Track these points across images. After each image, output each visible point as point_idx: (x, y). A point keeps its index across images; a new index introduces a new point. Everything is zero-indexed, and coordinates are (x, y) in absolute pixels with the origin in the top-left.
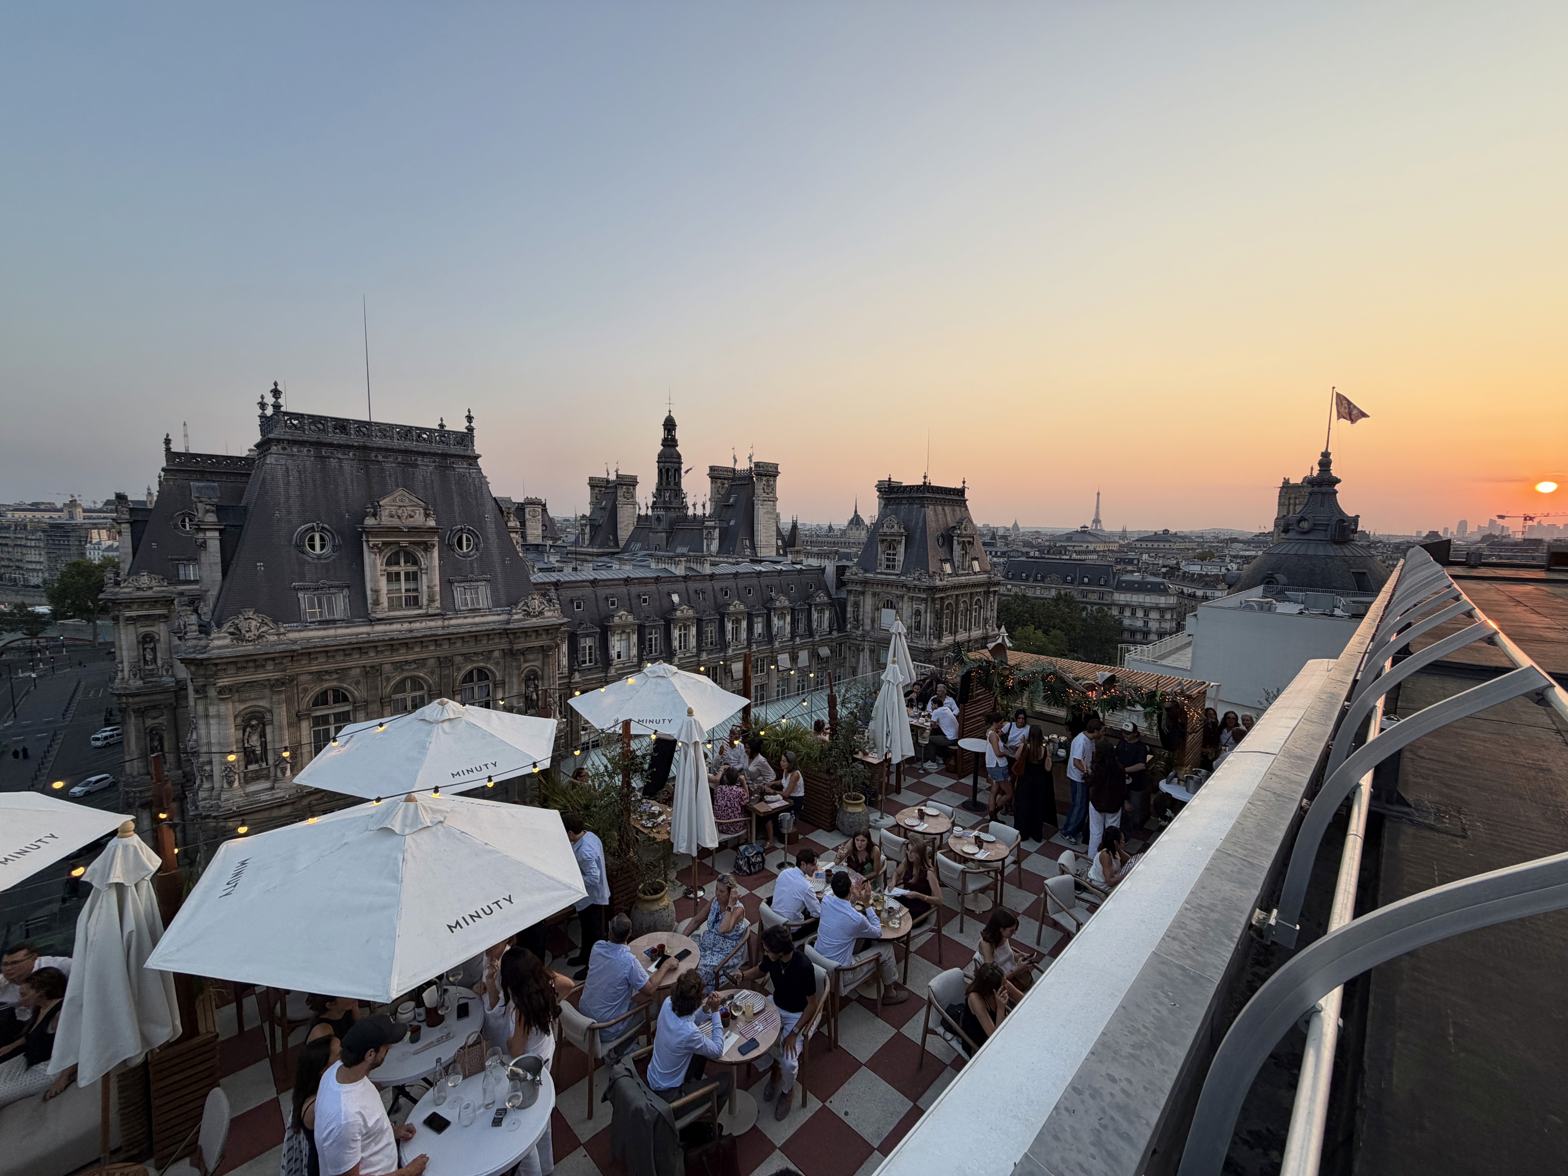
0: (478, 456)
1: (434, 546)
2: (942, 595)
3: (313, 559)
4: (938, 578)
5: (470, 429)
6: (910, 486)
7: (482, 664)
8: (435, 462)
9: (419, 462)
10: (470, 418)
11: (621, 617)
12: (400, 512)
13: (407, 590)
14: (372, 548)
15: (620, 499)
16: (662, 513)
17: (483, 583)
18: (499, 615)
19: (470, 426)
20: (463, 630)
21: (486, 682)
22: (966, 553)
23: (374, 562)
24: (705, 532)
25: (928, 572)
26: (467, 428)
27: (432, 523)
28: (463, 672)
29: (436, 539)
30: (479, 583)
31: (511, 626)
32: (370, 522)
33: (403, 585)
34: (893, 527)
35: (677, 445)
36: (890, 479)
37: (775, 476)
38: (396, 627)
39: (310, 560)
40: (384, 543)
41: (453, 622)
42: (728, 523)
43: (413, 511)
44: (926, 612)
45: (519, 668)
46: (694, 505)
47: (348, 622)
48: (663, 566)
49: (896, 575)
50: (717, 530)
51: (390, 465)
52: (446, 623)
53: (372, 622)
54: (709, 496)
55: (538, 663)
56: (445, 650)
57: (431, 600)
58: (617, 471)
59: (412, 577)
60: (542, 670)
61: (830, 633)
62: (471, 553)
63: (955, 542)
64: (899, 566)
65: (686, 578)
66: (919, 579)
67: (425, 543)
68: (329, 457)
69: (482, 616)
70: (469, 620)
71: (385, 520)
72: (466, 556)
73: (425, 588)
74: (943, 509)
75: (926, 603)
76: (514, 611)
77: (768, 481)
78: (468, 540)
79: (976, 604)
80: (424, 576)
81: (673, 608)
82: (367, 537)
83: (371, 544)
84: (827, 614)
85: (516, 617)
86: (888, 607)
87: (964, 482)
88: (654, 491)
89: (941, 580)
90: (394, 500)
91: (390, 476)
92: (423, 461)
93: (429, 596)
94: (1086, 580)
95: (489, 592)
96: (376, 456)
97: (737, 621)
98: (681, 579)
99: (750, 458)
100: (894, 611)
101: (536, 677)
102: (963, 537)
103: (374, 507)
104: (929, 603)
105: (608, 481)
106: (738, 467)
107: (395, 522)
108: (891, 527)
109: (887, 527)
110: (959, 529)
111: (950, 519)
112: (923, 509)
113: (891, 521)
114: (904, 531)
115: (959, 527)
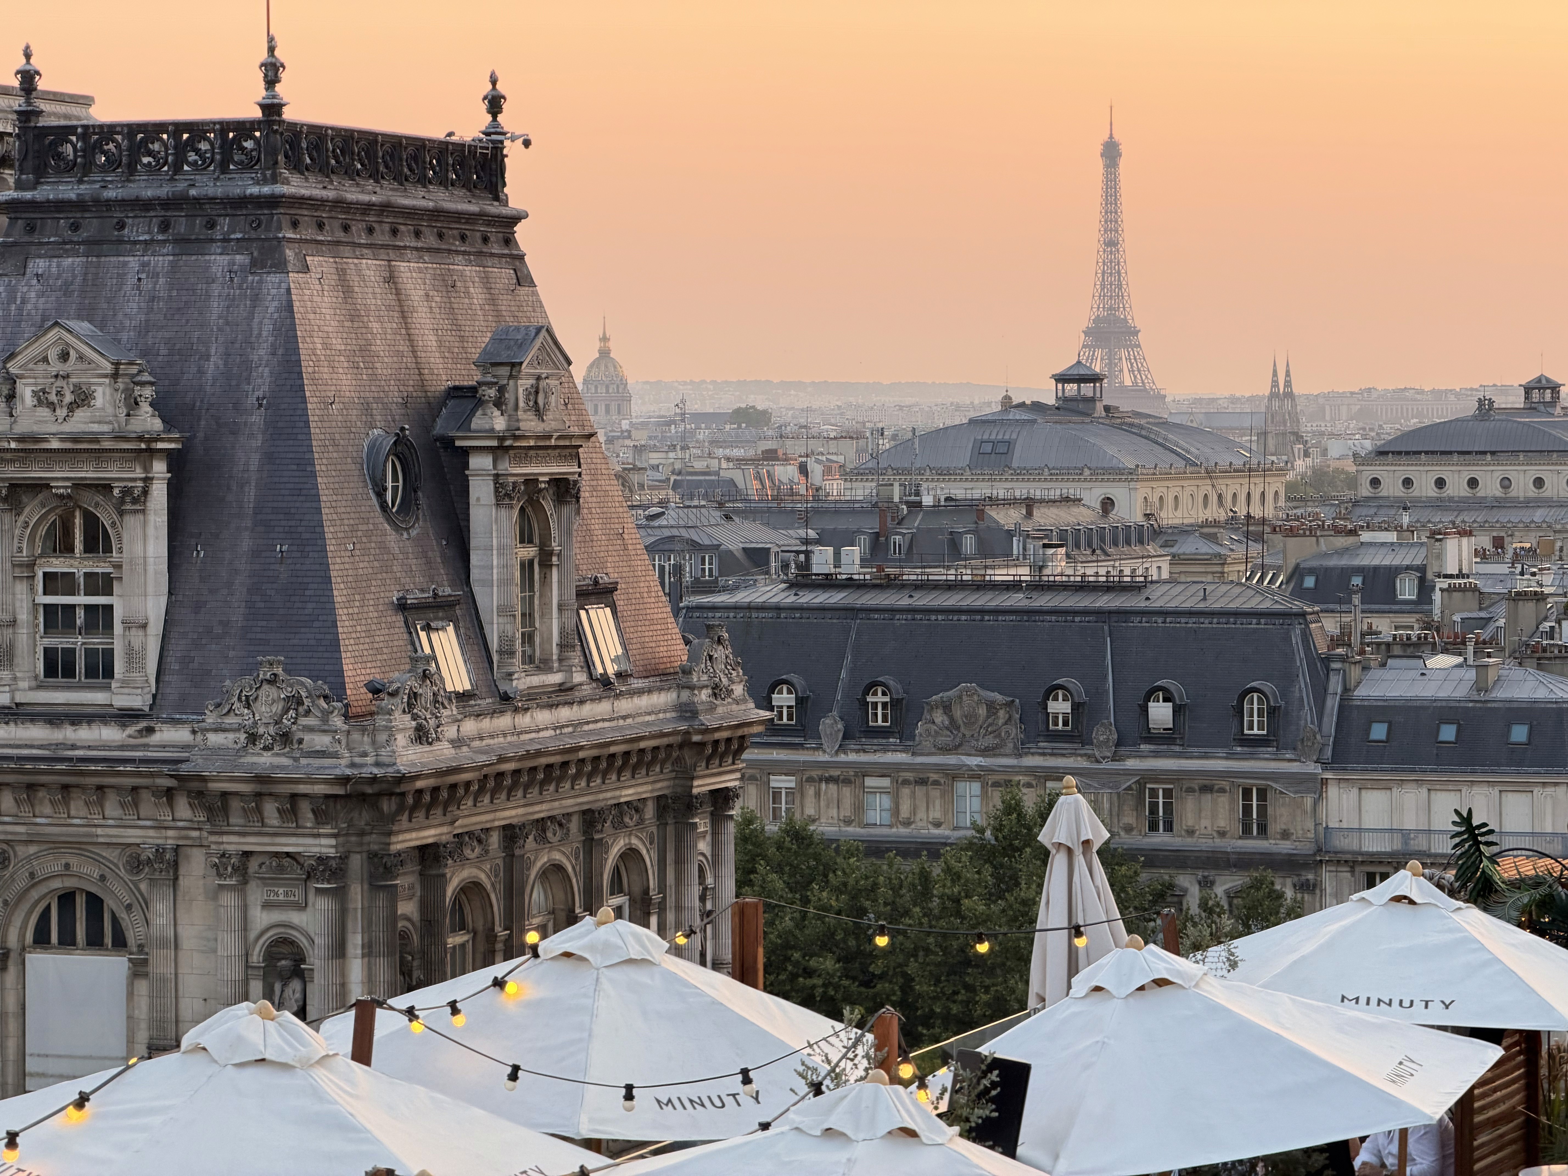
6: (179, 127)
22: (546, 558)
25: (337, 691)
34: (83, 398)
36: (28, 78)
44: (339, 950)
49: (124, 718)
63: (481, 491)
64: (134, 657)
66: (285, 738)
74: (391, 279)
75: (340, 894)
86: (67, 941)
87: (495, 104)
94: (1161, 712)
100: (114, 966)
102: (525, 454)
108: (68, 398)
109: (42, 399)
110: (499, 403)
111: (431, 340)
112: (273, 278)
113: (64, 356)
114: (157, 424)
115: (502, 390)
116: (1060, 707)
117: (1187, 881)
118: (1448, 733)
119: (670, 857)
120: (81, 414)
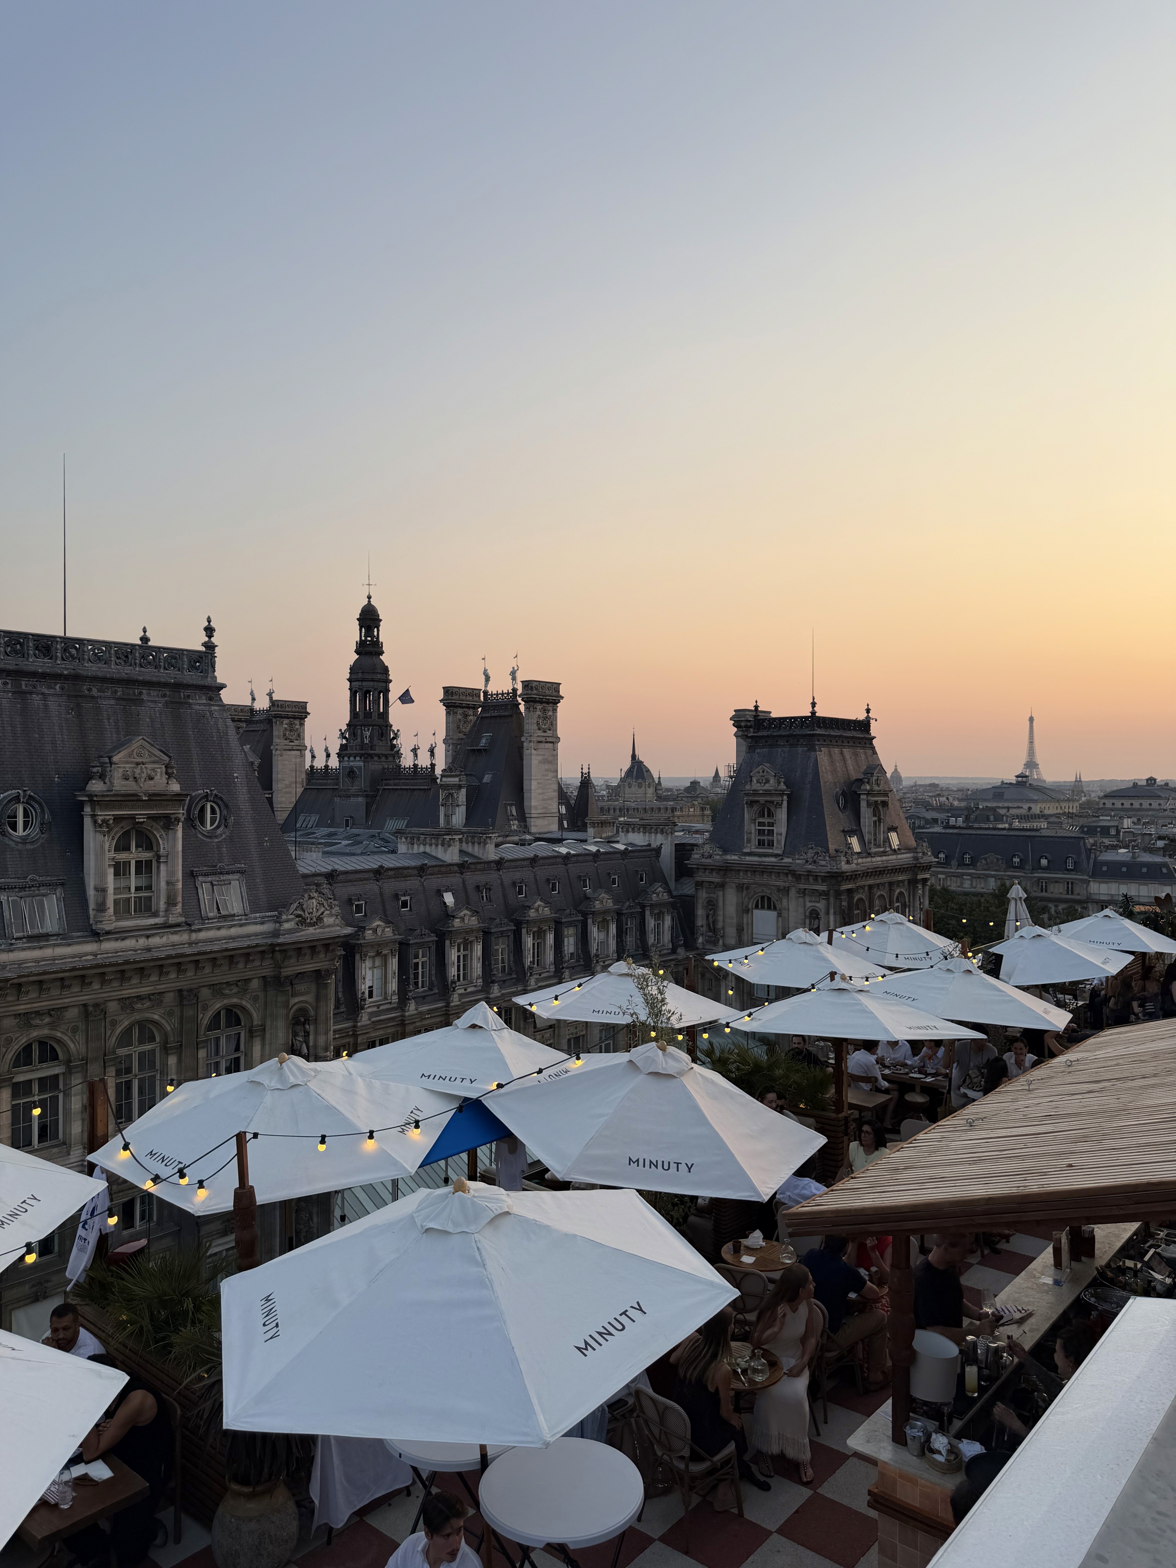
0: (220, 686)
1: (178, 820)
2: (850, 886)
3: (17, 843)
4: (843, 859)
5: (210, 647)
6: (791, 718)
7: (235, 1000)
8: (164, 696)
9: (145, 697)
10: (210, 631)
11: (375, 931)
12: (138, 771)
13: (138, 889)
14: (100, 826)
15: (278, 741)
16: (357, 763)
17: (236, 876)
18: (262, 923)
19: (210, 641)
20: (216, 948)
21: (233, 1031)
22: (880, 820)
23: (102, 847)
24: (442, 795)
25: (827, 851)
26: (205, 645)
27: (175, 787)
28: (210, 1013)
29: (181, 810)
30: (231, 877)
31: (281, 940)
32: (96, 786)
33: (133, 881)
34: (767, 781)
35: (382, 653)
36: (756, 707)
37: (556, 702)
38: (129, 943)
39: (12, 844)
40: (114, 818)
41: (203, 935)
42: (480, 779)
43: (153, 770)
44: (828, 913)
45: (286, 1004)
46: (415, 751)
47: (64, 938)
48: (422, 849)
49: (776, 856)
50: (463, 791)
51: (107, 703)
52: (194, 936)
53: (96, 935)
54: (442, 734)
55: (310, 998)
56: (189, 979)
57: (171, 902)
58: (270, 694)
59: (144, 868)
60: (316, 1009)
61: (674, 951)
62: (219, 831)
63: (863, 804)
64: (779, 842)
65: (462, 867)
66: (815, 862)
67: (167, 817)
68: (31, 693)
69: (241, 925)
70: (223, 933)
71: (119, 785)
72: (211, 835)
73: (163, 884)
74: (842, 753)
75: (828, 900)
76: (284, 917)
77: (544, 710)
78: (213, 811)
79: (897, 901)
80: (163, 867)
81: (448, 915)
82: (93, 810)
83: (95, 820)
84: (668, 921)
85: (287, 926)
86: (763, 908)
87: (868, 711)
88: (344, 728)
89: (848, 862)
90: (130, 755)
91: (109, 719)
92: (149, 694)
93: (168, 897)
94: (1044, 862)
95: (244, 889)
96: (90, 690)
97: (539, 935)
98: (456, 868)
99: (513, 674)
100: (774, 914)
101: (307, 1021)
102: (874, 795)
103: (102, 765)
104: (832, 900)
105: (251, 710)
106: (493, 688)
107: (130, 787)
108: (764, 781)
109: (758, 782)
110: (868, 783)
111: (851, 768)
112: (813, 753)
113: (763, 772)
114: (785, 787)
115: (869, 779)
116: (1016, 860)
117: (1051, 906)
118: (1124, 869)
119: (911, 894)
120: (767, 785)
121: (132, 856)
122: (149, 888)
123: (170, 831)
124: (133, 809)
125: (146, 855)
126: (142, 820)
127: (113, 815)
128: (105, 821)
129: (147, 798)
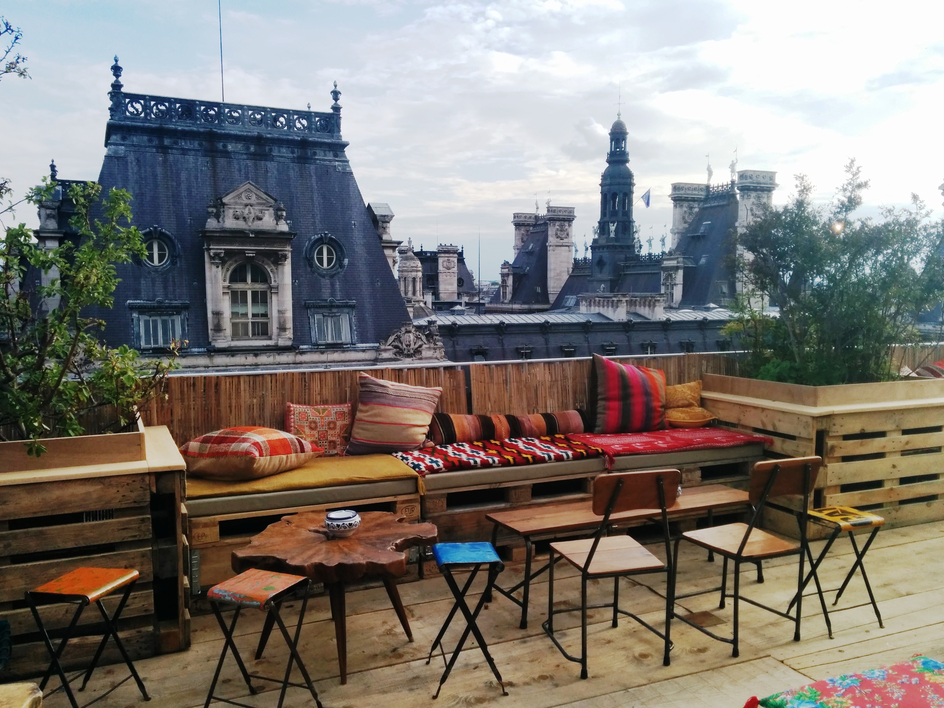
0: (345, 145)
1: (285, 257)
3: (151, 272)
5: (337, 109)
8: (293, 152)
9: (275, 152)
10: (336, 95)
12: (246, 211)
13: (254, 315)
14: (213, 258)
15: (552, 240)
16: (605, 254)
17: (347, 310)
18: (364, 351)
19: (336, 104)
23: (216, 277)
24: (663, 275)
26: (332, 107)
27: (284, 227)
29: (289, 248)
30: (341, 311)
32: (212, 224)
33: (250, 309)
35: (627, 161)
37: (770, 190)
38: (239, 360)
39: (147, 273)
40: (227, 251)
41: (308, 358)
42: (697, 261)
43: (261, 211)
46: (650, 241)
47: (185, 351)
50: (681, 273)
52: (300, 359)
53: (212, 351)
57: (282, 328)
58: (548, 203)
59: (260, 298)
62: (333, 271)
67: (276, 252)
68: (172, 148)
71: (230, 223)
72: (326, 273)
73: (275, 312)
76: (383, 347)
77: (759, 197)
78: (330, 253)
80: (274, 297)
82: (209, 244)
83: (212, 252)
85: (385, 355)
90: (240, 197)
91: (239, 170)
92: (279, 151)
93: (280, 323)
95: (353, 321)
96: (225, 146)
99: (732, 167)
103: (217, 206)
105: (537, 217)
106: (714, 183)
107: (240, 225)
121: (247, 287)
122: (265, 315)
123: (280, 267)
124: (243, 244)
125: (259, 287)
126: (251, 255)
127: (224, 249)
128: (217, 255)
129: (253, 236)
